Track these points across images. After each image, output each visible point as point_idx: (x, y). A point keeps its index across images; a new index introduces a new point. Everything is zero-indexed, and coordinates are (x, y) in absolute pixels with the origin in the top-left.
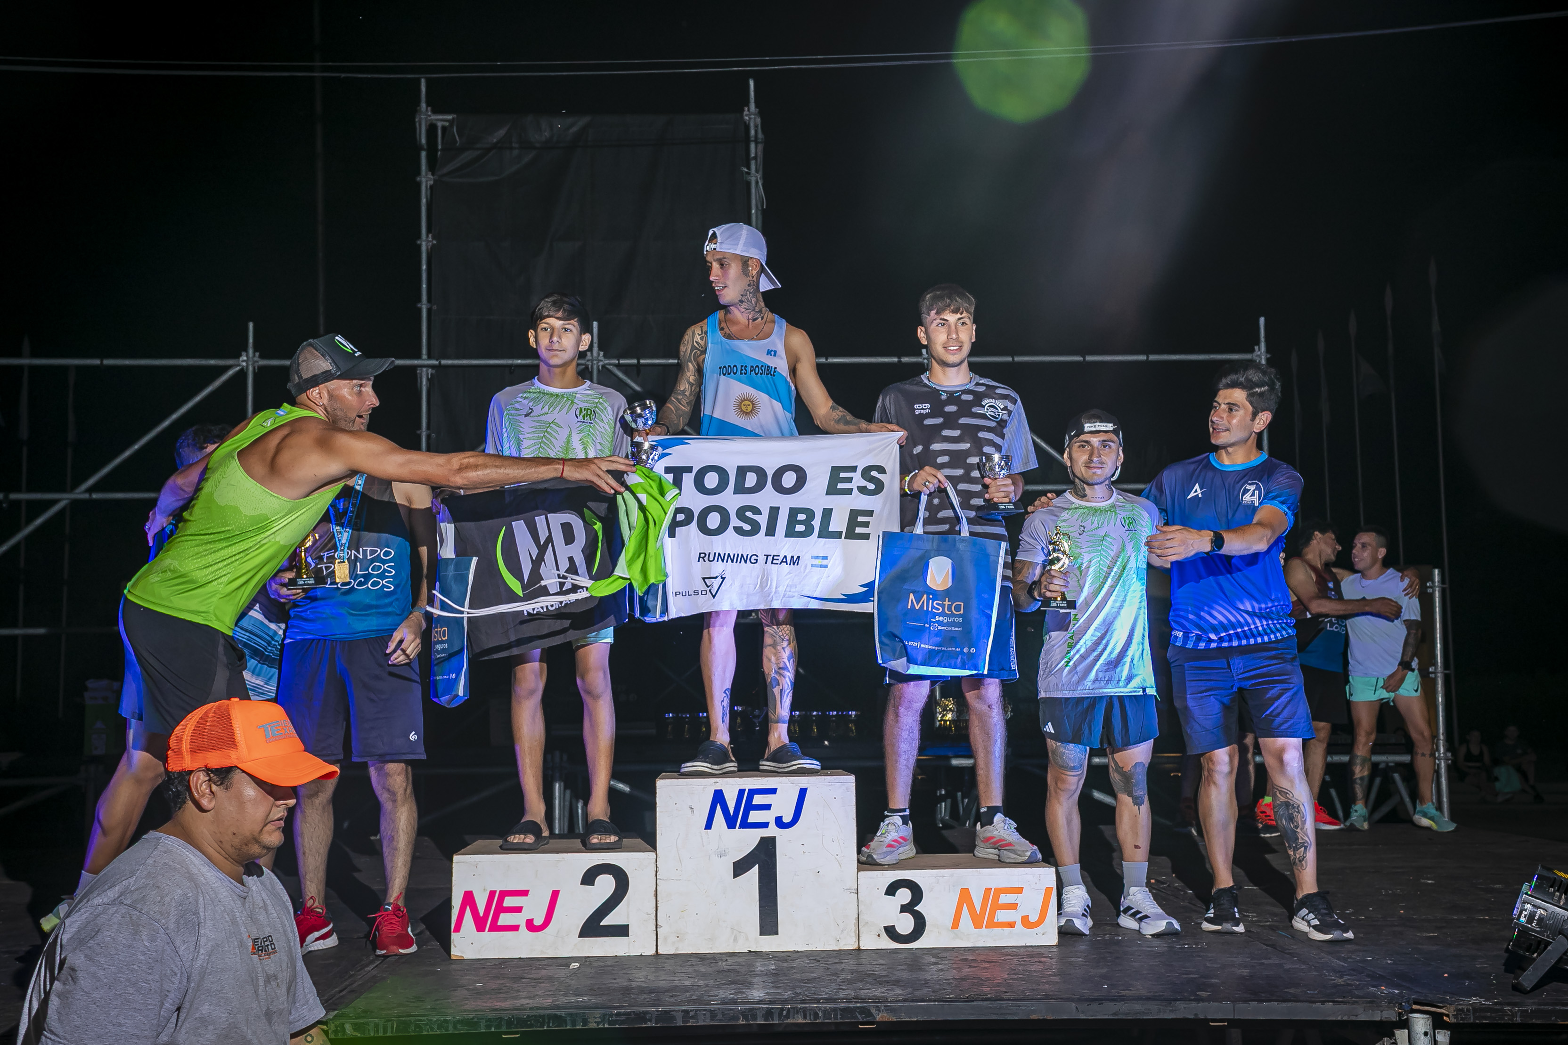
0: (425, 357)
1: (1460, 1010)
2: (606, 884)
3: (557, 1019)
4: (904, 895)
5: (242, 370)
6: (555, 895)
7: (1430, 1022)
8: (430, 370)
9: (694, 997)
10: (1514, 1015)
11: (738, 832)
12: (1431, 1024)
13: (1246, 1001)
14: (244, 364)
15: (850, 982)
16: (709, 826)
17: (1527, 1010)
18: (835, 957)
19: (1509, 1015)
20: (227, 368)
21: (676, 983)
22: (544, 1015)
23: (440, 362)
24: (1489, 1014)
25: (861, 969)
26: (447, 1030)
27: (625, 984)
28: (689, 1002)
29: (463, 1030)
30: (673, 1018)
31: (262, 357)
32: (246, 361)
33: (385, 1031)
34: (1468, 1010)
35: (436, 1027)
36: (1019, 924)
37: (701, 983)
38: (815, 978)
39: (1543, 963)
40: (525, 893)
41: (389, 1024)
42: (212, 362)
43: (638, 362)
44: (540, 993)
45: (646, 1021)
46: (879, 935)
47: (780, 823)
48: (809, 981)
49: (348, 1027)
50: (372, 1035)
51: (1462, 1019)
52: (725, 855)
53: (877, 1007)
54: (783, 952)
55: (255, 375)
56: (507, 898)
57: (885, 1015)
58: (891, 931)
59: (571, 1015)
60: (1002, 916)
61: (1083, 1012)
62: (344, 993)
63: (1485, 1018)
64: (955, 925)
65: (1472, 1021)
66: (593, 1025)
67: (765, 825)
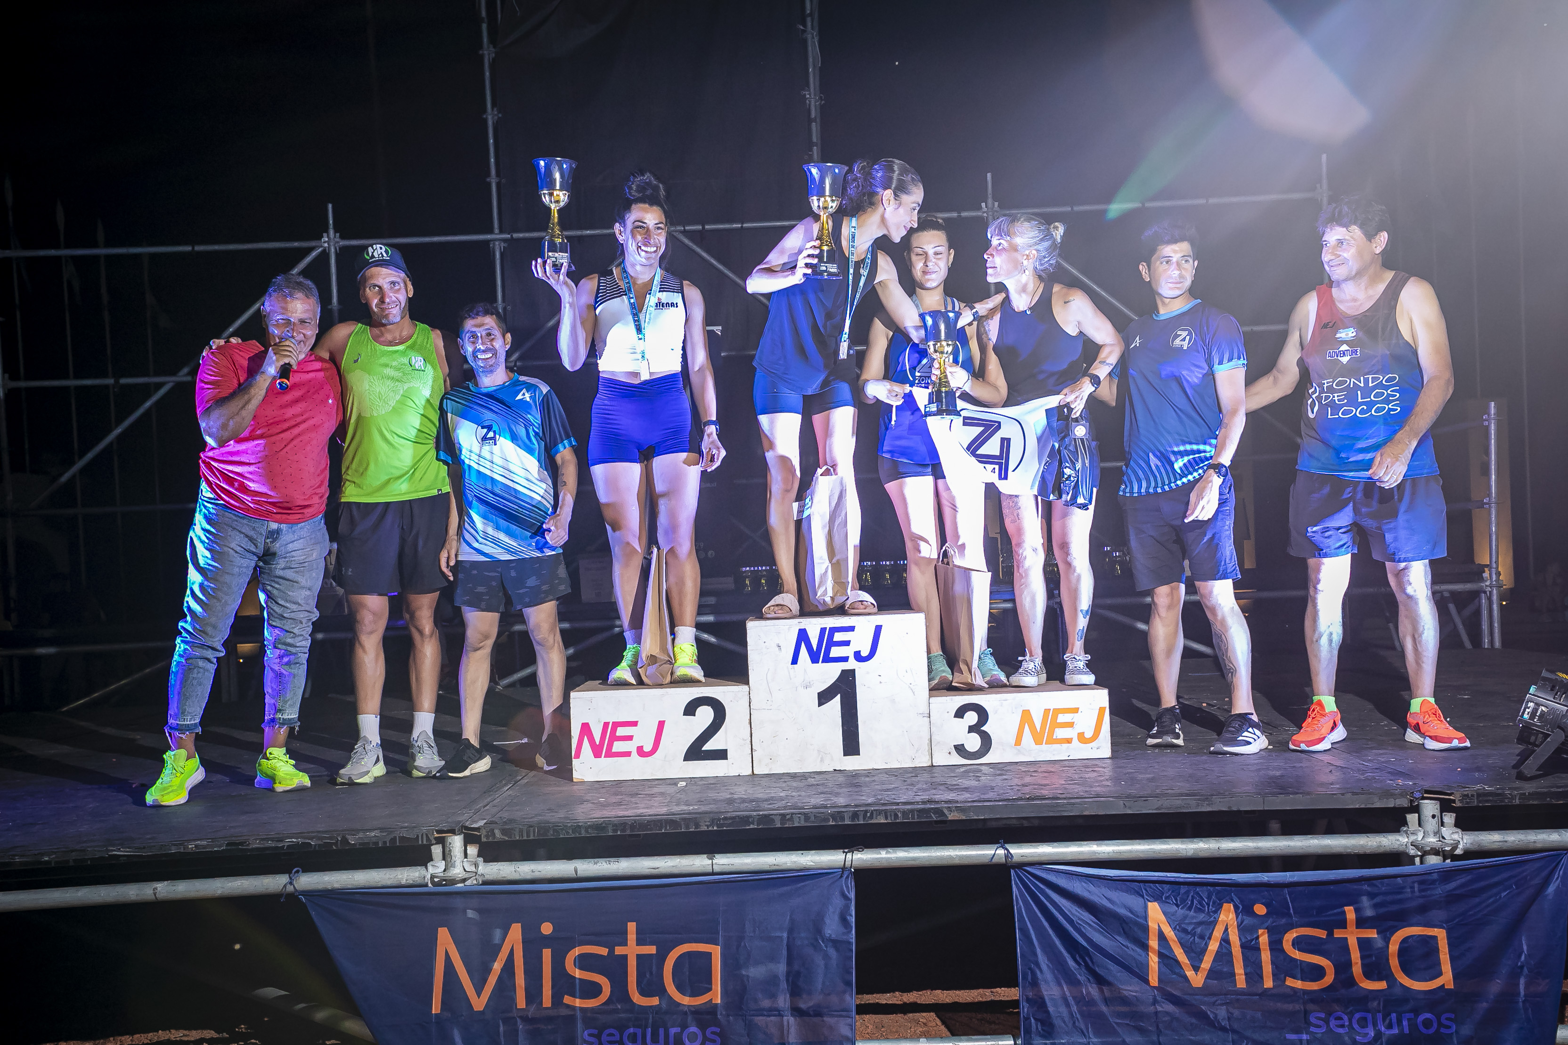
0: (497, 231)
1: (1465, 795)
2: (705, 714)
3: (672, 822)
4: (972, 717)
5: (324, 251)
6: (661, 724)
7: (1438, 806)
8: (503, 245)
9: (789, 804)
10: (1513, 797)
11: (821, 665)
12: (1439, 808)
13: (1274, 794)
14: (326, 245)
15: (924, 790)
16: (795, 661)
17: (1525, 793)
18: (912, 773)
19: (1509, 798)
20: (310, 250)
21: (773, 795)
22: (661, 820)
23: (512, 236)
24: (1491, 798)
25: (934, 780)
26: (580, 834)
27: (729, 796)
28: (785, 808)
29: (594, 833)
30: (773, 820)
31: (342, 237)
32: (328, 242)
33: (528, 836)
34: (1473, 796)
35: (571, 832)
36: (1075, 741)
37: (794, 794)
38: (894, 788)
39: (1544, 753)
40: (634, 724)
41: (532, 829)
42: (296, 244)
43: (703, 228)
44: (655, 804)
45: (749, 824)
46: (950, 753)
47: (858, 656)
48: (888, 790)
49: (498, 834)
50: (518, 838)
51: (1467, 803)
52: (810, 687)
53: (949, 807)
54: (864, 770)
55: (337, 255)
56: (619, 728)
57: (956, 814)
58: (960, 749)
59: (684, 819)
60: (1060, 733)
61: (1130, 808)
62: (487, 807)
63: (1487, 801)
64: (1018, 741)
65: (1476, 804)
66: (704, 828)
67: (845, 659)
